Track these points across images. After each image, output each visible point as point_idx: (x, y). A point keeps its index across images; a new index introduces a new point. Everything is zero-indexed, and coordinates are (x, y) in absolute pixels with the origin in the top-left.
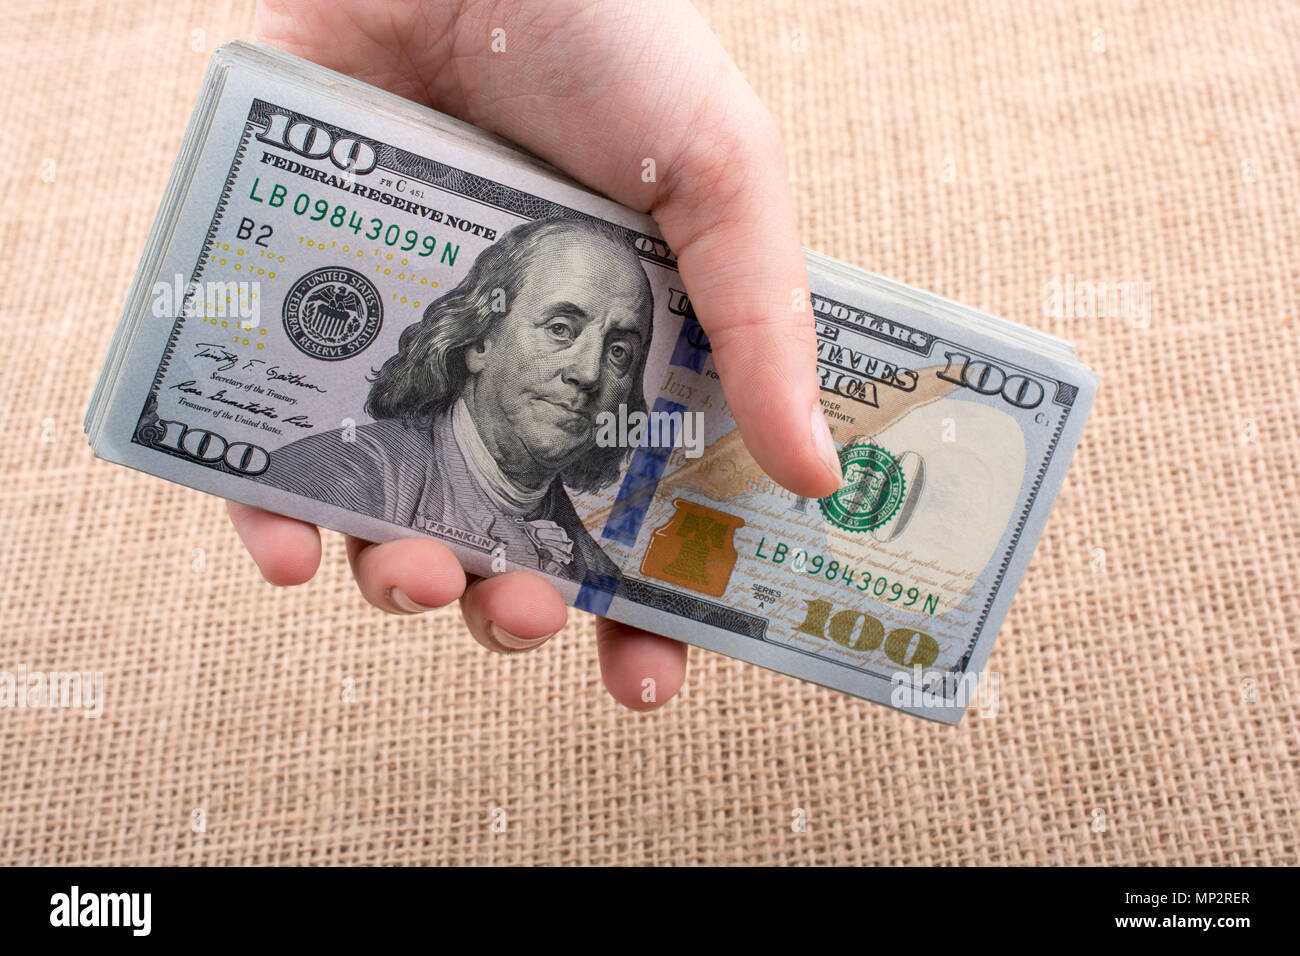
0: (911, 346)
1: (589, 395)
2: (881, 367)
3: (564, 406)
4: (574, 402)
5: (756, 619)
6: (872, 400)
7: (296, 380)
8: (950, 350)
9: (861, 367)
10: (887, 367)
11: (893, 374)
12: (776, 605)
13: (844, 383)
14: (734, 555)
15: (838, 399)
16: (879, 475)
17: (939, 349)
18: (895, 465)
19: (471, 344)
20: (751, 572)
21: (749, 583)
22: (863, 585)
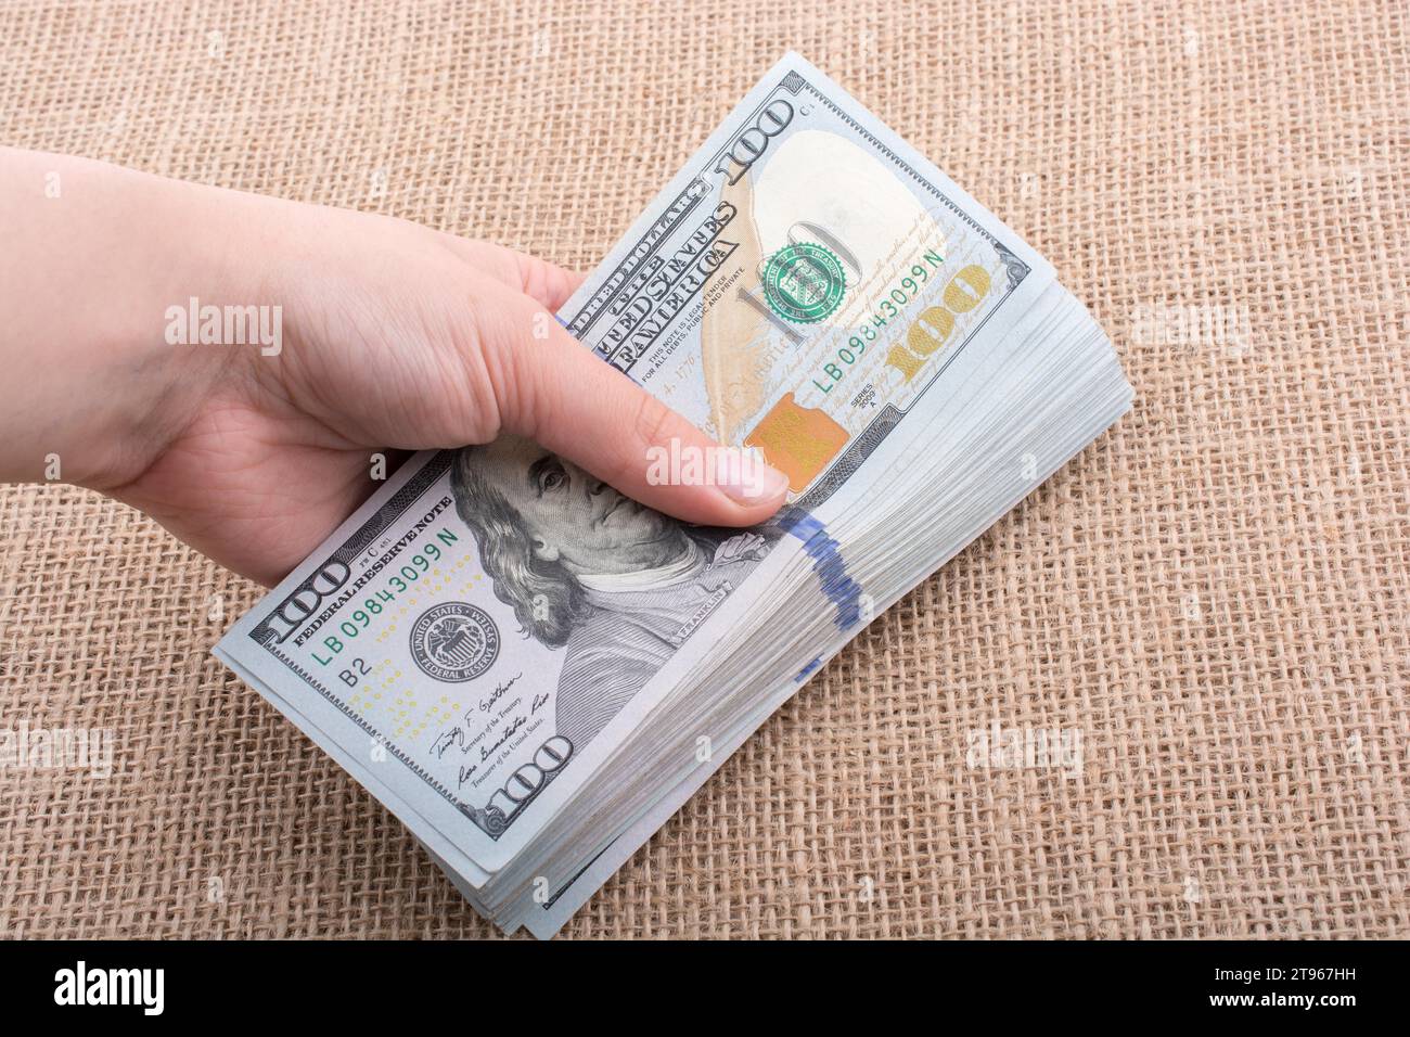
0: (697, 199)
2: (704, 230)
5: (883, 414)
6: (729, 248)
7: (500, 692)
8: (713, 167)
9: (697, 247)
10: (707, 225)
11: (715, 222)
12: (878, 393)
13: (705, 266)
14: (818, 411)
15: (717, 276)
16: (799, 263)
17: (709, 177)
18: (796, 248)
19: (532, 551)
20: (839, 402)
21: (848, 407)
22: (892, 311)
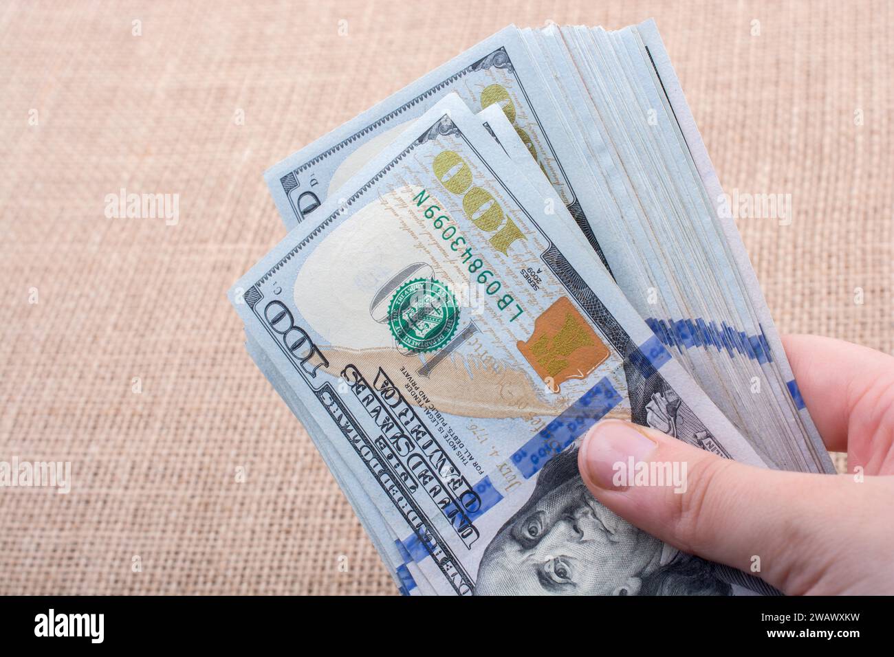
0: (335, 398)
1: (572, 513)
2: (362, 396)
3: (594, 515)
4: (585, 514)
5: (549, 264)
6: (382, 377)
8: (310, 377)
9: (375, 404)
10: (358, 393)
11: (357, 385)
12: (529, 265)
13: (393, 401)
14: (538, 321)
15: (404, 392)
16: (406, 317)
17: (318, 383)
18: (392, 317)
20: (533, 301)
21: (538, 294)
22: (460, 241)
